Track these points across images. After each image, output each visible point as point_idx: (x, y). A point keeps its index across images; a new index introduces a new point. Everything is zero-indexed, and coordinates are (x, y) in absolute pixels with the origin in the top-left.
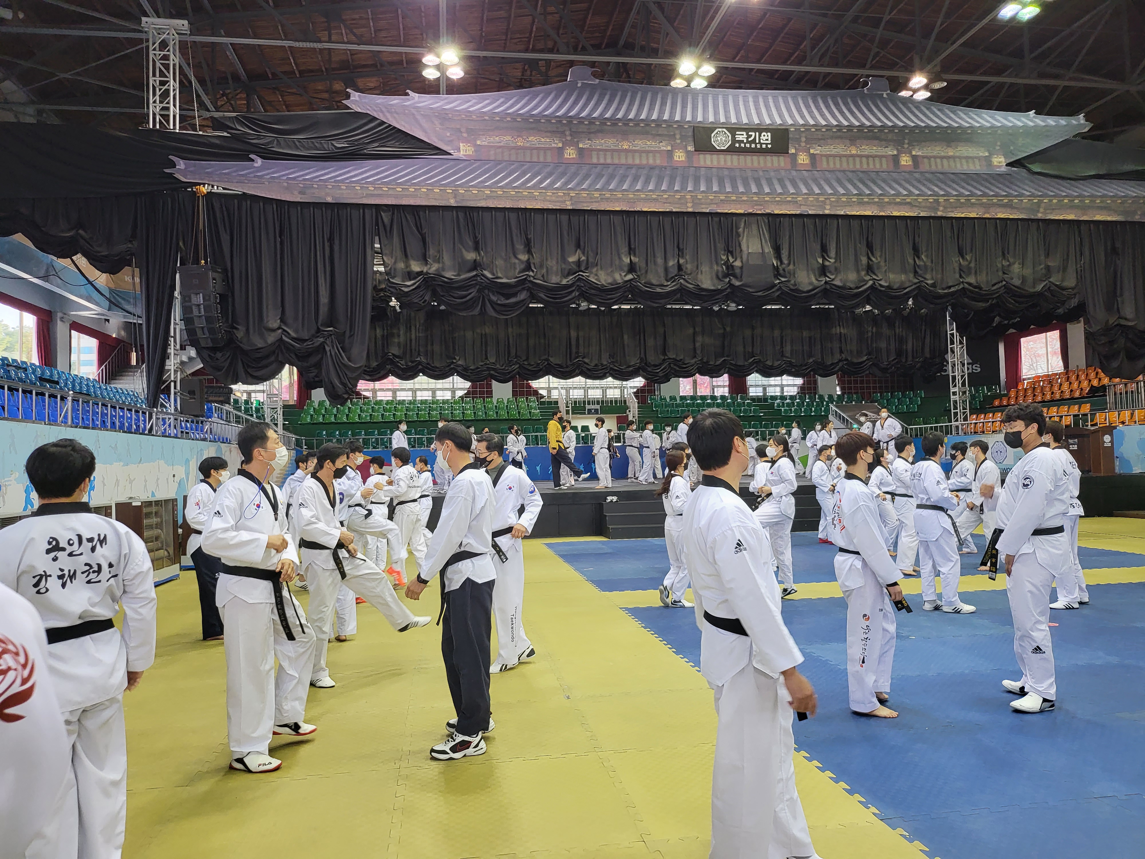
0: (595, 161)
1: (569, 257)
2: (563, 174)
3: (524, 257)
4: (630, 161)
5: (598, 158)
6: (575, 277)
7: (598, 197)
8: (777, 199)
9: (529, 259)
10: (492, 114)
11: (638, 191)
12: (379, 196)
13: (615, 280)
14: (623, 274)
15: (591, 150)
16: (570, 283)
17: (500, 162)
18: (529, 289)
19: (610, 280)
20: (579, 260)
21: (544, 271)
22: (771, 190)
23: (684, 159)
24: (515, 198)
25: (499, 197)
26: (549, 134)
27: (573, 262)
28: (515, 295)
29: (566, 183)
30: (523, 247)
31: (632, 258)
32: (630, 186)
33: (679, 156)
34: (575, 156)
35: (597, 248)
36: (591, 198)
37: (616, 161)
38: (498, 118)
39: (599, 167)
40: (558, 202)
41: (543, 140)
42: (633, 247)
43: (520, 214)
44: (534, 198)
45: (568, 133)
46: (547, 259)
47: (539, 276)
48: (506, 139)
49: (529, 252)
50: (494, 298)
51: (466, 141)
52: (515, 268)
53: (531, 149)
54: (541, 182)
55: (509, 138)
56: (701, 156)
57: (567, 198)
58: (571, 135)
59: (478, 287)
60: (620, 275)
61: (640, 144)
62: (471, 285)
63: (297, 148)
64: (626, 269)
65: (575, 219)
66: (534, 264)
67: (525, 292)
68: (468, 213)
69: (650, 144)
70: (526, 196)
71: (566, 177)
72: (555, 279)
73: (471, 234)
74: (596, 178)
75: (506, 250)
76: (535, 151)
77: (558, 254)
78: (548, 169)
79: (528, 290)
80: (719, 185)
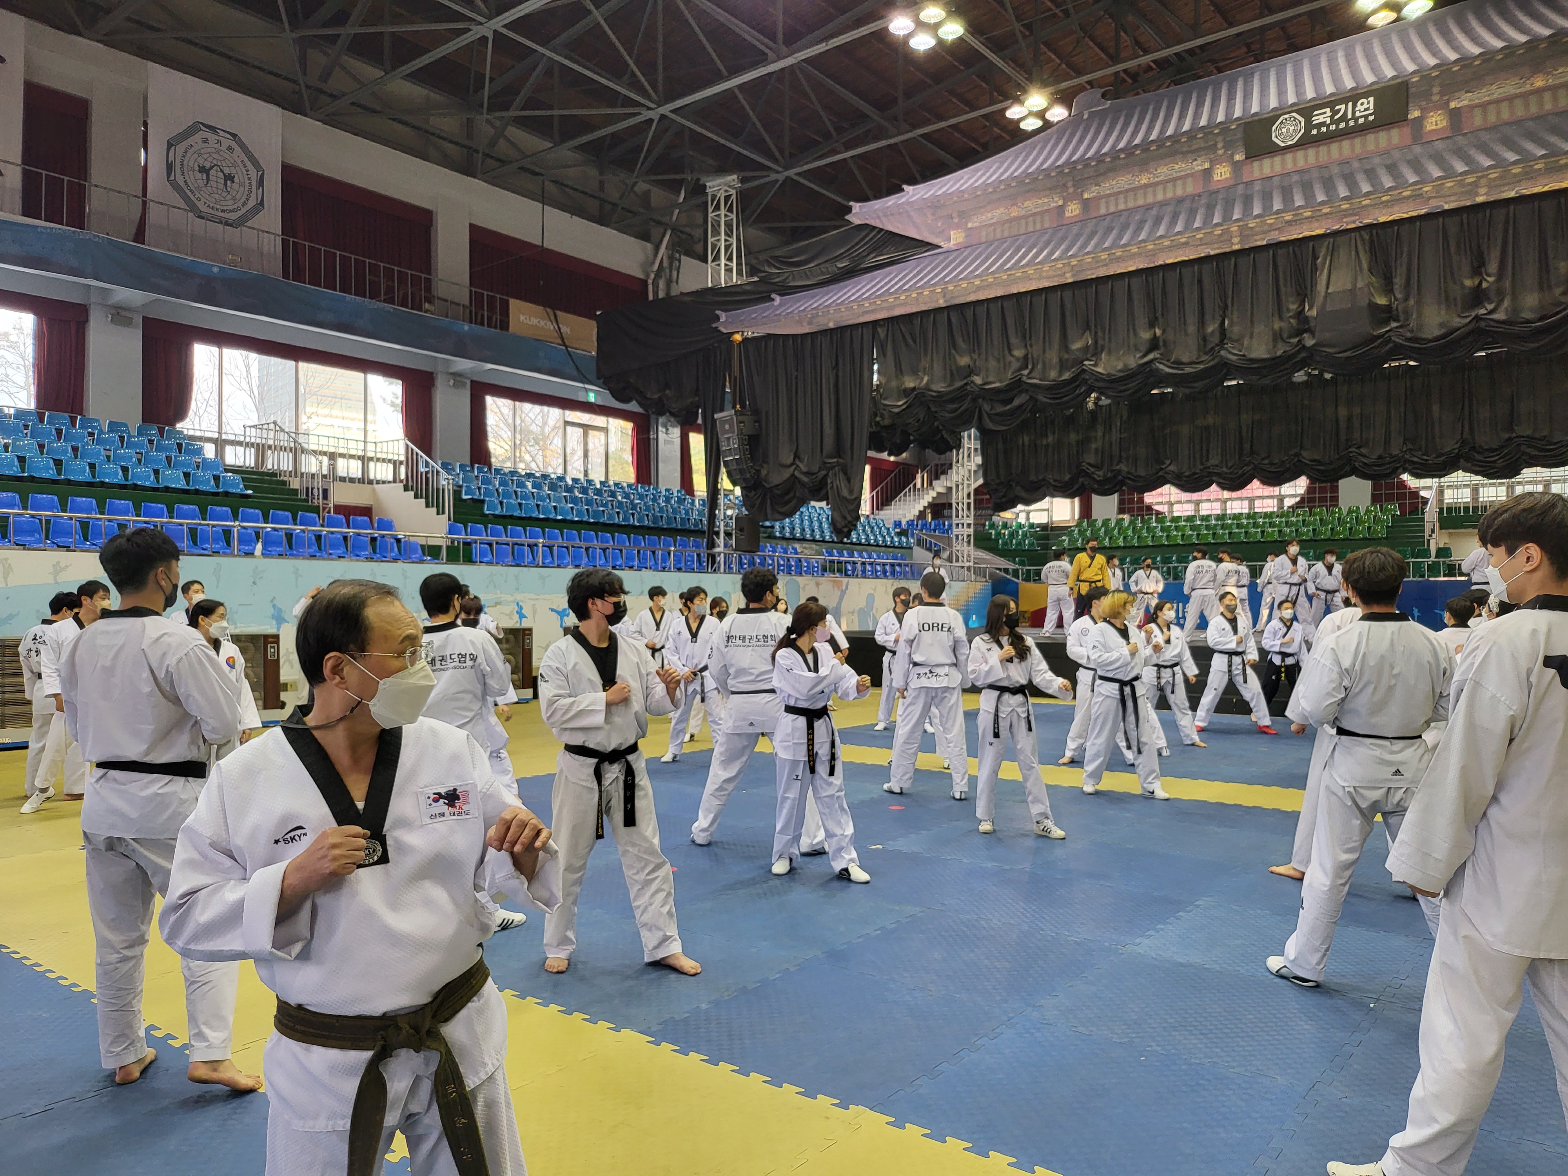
0: (1103, 211)
2: (1063, 239)
3: (1018, 353)
4: (1150, 200)
5: (1107, 207)
6: (1078, 369)
7: (1106, 260)
8: (1384, 199)
9: (1026, 355)
10: (985, 186)
11: (1161, 237)
12: (873, 311)
15: (1098, 198)
16: (1071, 377)
17: (991, 243)
20: (1086, 345)
21: (1040, 366)
22: (1373, 186)
23: (1228, 175)
24: (1008, 283)
26: (1047, 192)
27: (1077, 349)
28: (1011, 401)
29: (1068, 249)
30: (1018, 341)
31: (1156, 331)
32: (1149, 234)
33: (1222, 173)
34: (1078, 212)
35: (1108, 326)
36: (1097, 262)
37: (1131, 205)
38: (990, 190)
39: (1109, 217)
40: (1057, 276)
41: (1040, 202)
42: (1157, 315)
43: (1015, 300)
44: (1027, 278)
45: (1070, 184)
46: (1044, 351)
47: (1036, 374)
48: (999, 213)
49: (1026, 347)
50: (987, 408)
51: (957, 227)
52: (1008, 369)
53: (1025, 217)
54: (1037, 255)
55: (1002, 210)
56: (1256, 164)
57: (1067, 269)
58: (1074, 186)
59: (968, 397)
60: (1136, 356)
61: (1164, 171)
62: (964, 395)
63: (808, 278)
64: (1144, 347)
65: (1079, 293)
66: (1030, 359)
67: (1023, 395)
68: (958, 312)
69: (1180, 167)
71: (1067, 242)
72: (1053, 374)
73: (964, 335)
74: (1105, 234)
75: (999, 345)
76: (1031, 219)
77: (1058, 342)
78: (1046, 237)
80: (1284, 201)
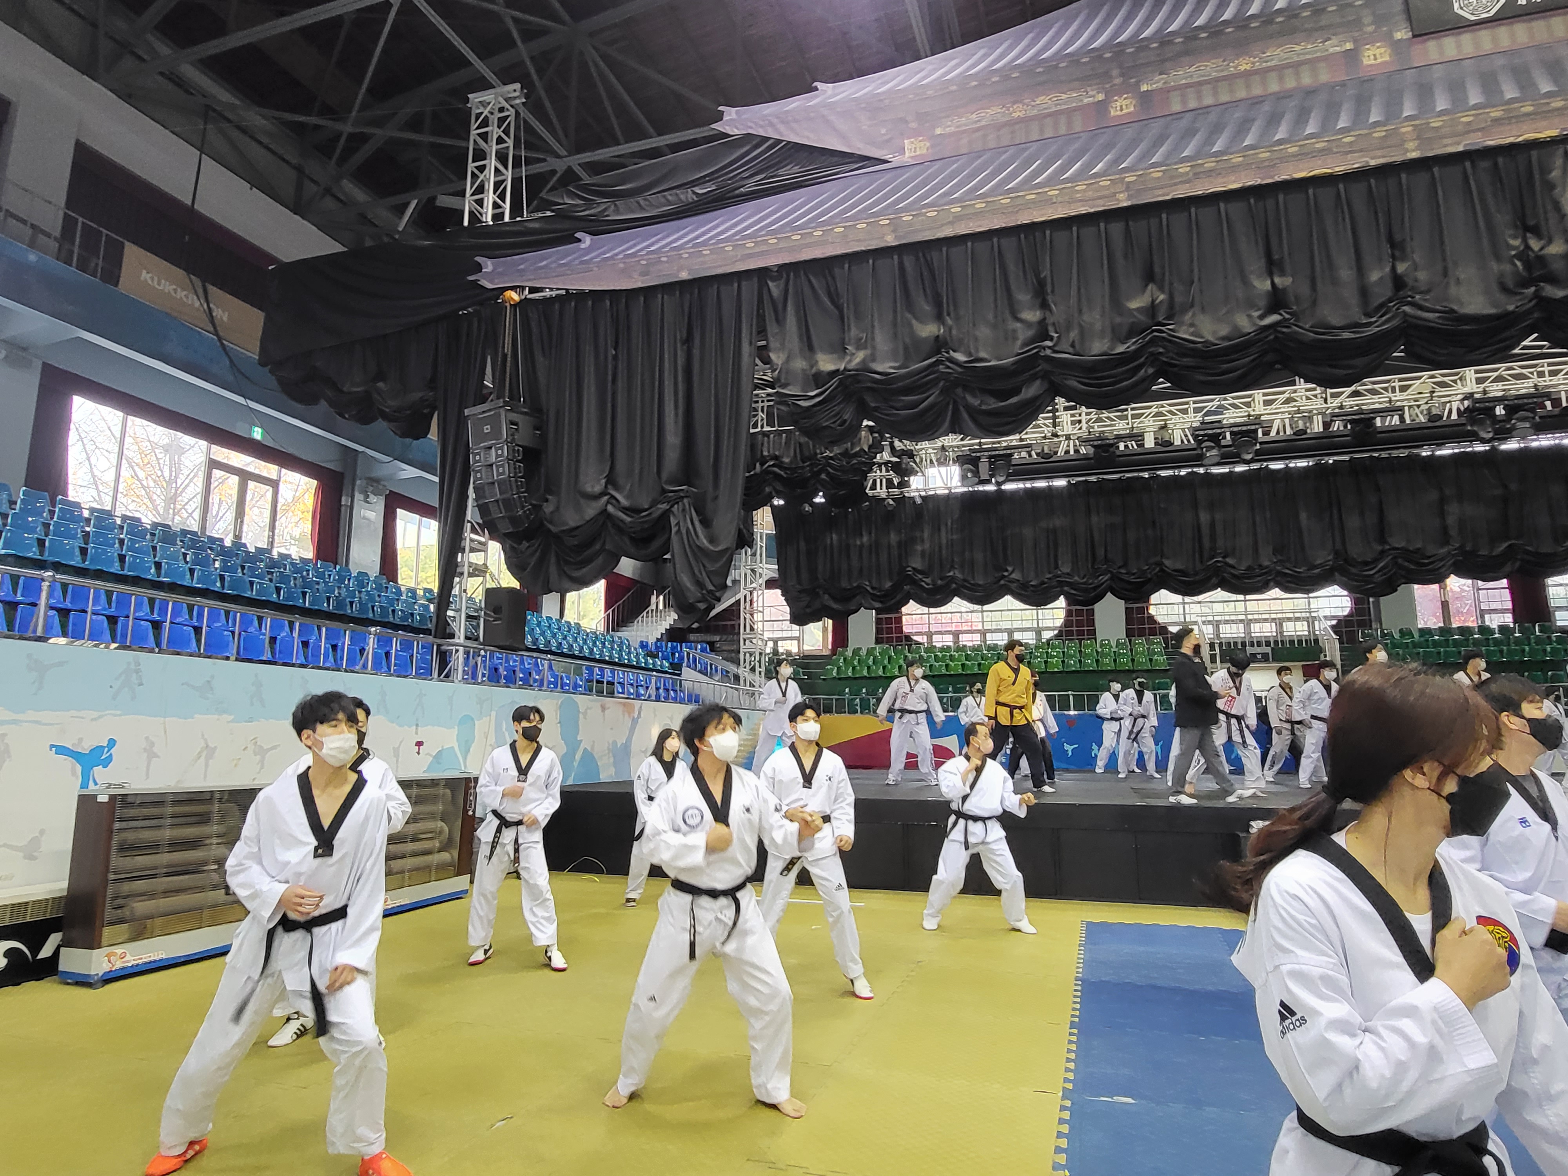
0: (1176, 107)
1: (1128, 300)
2: (1108, 147)
3: (1032, 316)
4: (1257, 91)
5: (1184, 102)
6: (1144, 338)
7: (1187, 173)
9: (1045, 319)
10: (964, 79)
11: (1280, 142)
13: (1236, 328)
14: (1256, 314)
15: (1165, 91)
16: (1133, 348)
17: (979, 154)
18: (1045, 376)
19: (1224, 331)
20: (1153, 301)
21: (1073, 334)
23: (1387, 58)
24: (1010, 210)
25: (980, 214)
26: (1076, 84)
27: (1138, 309)
28: (1017, 391)
29: (1117, 161)
30: (1029, 297)
31: (1277, 280)
32: (1262, 136)
33: (1375, 55)
34: (1132, 109)
35: (1192, 271)
36: (1172, 178)
37: (1225, 98)
38: (975, 83)
39: (1187, 116)
40: (1100, 198)
41: (1064, 96)
42: (1276, 257)
43: (1022, 236)
44: (1050, 202)
45: (1115, 72)
46: (1080, 311)
47: (1065, 346)
48: (993, 113)
49: (1044, 305)
50: (974, 402)
51: (916, 133)
52: (1015, 338)
53: (1041, 118)
54: (1064, 169)
55: (996, 109)
56: (1432, 44)
57: (1120, 187)
58: (1121, 75)
59: (942, 384)
60: (1249, 316)
61: (1278, 54)
62: (931, 380)
64: (1263, 303)
65: (1139, 227)
66: (1054, 324)
67: (1038, 382)
68: (921, 255)
69: (1303, 49)
70: (1033, 202)
71: (1114, 151)
72: (1098, 347)
73: (928, 291)
74: (1182, 138)
75: (996, 307)
76: (1049, 121)
77: (1103, 296)
78: (1077, 145)
79: (1043, 378)
80: (1486, 91)
